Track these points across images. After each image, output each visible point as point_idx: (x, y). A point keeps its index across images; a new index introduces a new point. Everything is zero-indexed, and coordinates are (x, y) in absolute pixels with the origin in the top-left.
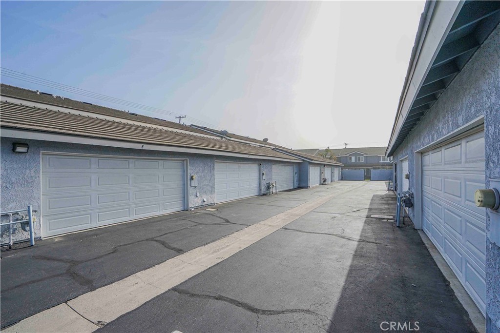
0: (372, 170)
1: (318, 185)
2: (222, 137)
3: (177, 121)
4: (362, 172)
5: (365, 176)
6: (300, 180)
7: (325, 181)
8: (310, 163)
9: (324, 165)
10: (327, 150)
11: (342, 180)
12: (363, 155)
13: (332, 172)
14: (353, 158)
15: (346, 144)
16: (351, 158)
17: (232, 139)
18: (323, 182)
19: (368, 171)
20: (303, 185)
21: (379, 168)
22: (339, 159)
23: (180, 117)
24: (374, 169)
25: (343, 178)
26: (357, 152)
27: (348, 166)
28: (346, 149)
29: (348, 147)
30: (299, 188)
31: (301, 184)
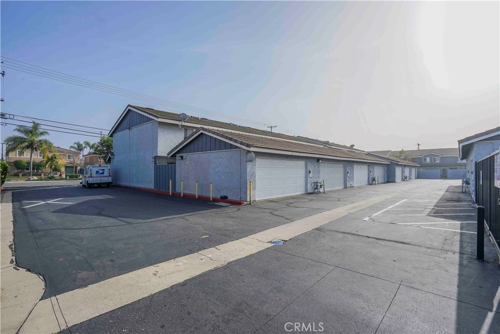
0: (448, 170)
1: (400, 181)
2: (325, 146)
3: (269, 130)
4: (439, 171)
5: (441, 175)
6: (388, 177)
7: (406, 178)
8: (396, 164)
9: (405, 166)
10: (402, 152)
11: (418, 178)
12: (438, 156)
13: (410, 172)
14: (428, 160)
15: (419, 145)
16: (425, 159)
17: (332, 147)
18: (404, 179)
19: (444, 171)
20: (391, 180)
21: (456, 168)
22: (413, 160)
23: (272, 127)
24: (450, 168)
25: (419, 176)
26: (432, 153)
27: (424, 166)
28: (419, 150)
29: (421, 148)
30: (388, 182)
31: (390, 179)
